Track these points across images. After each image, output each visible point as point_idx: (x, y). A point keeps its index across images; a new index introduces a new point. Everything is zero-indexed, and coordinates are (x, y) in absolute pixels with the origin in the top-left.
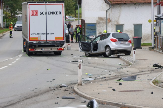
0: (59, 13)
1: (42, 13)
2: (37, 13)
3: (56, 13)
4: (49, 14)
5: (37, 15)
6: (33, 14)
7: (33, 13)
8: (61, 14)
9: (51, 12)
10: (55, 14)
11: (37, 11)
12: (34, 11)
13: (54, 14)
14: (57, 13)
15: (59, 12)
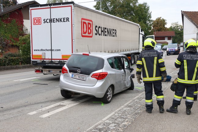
0: (67, 20)
1: (45, 20)
2: (40, 21)
3: (62, 20)
4: (54, 21)
5: (40, 23)
6: (36, 22)
7: (36, 20)
8: (69, 21)
9: (56, 19)
10: (62, 22)
11: (40, 19)
12: (37, 19)
13: (60, 22)
14: (64, 20)
15: (67, 18)
